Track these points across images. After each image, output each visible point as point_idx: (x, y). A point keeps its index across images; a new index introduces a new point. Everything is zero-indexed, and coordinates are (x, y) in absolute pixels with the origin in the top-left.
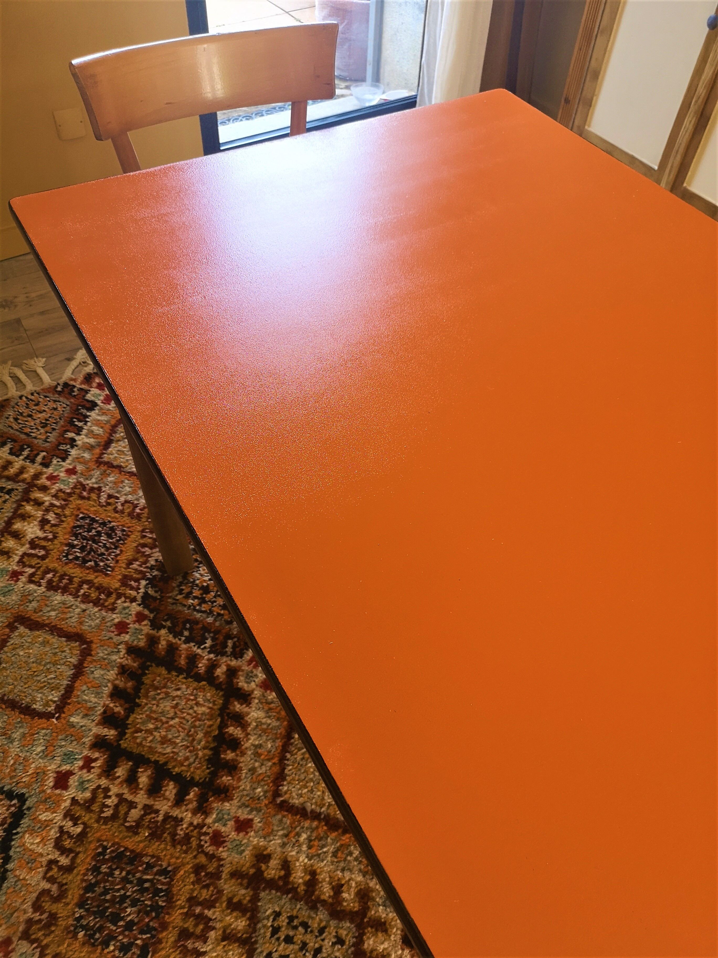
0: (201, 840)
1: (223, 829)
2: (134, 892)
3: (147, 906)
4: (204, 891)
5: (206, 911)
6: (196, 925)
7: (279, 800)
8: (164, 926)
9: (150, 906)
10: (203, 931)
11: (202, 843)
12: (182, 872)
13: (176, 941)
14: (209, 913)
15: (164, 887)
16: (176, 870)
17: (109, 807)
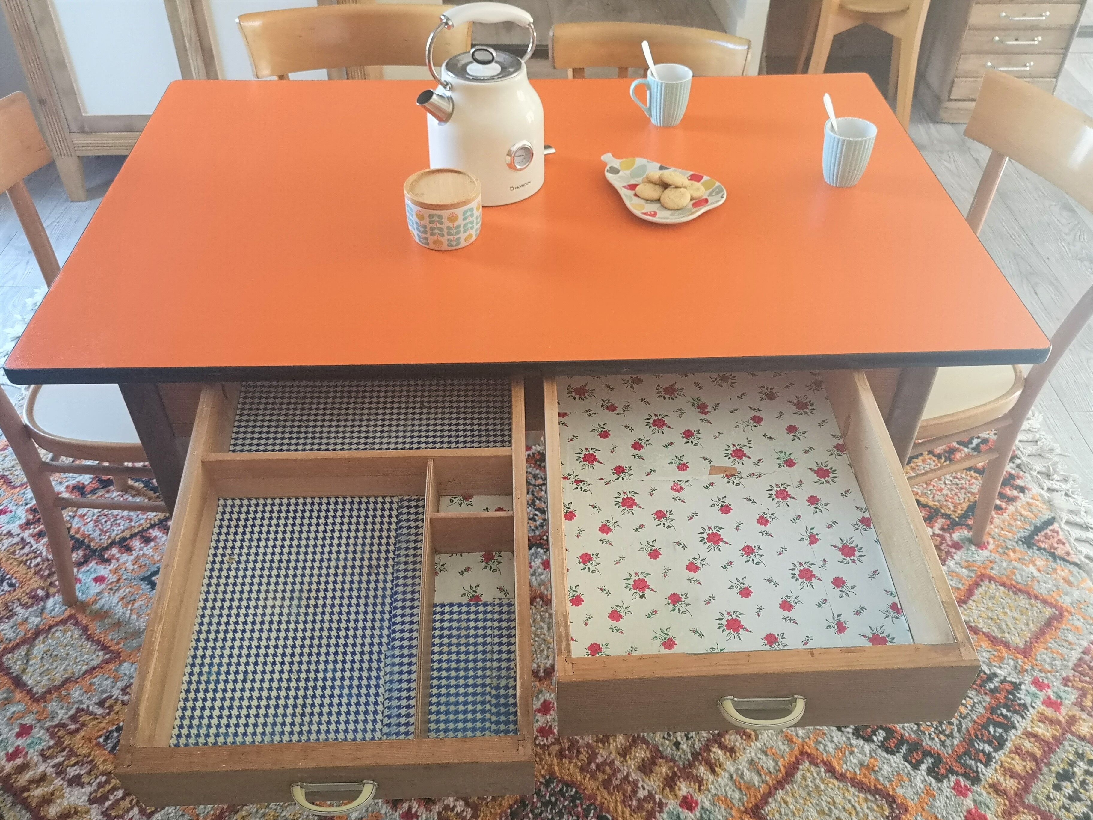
0: (539, 744)
1: (540, 723)
2: (551, 813)
3: (568, 805)
4: (581, 756)
5: (597, 761)
6: (604, 772)
7: (541, 673)
8: (593, 797)
9: (570, 802)
10: (611, 768)
11: (542, 743)
12: (556, 768)
13: (609, 792)
14: (599, 760)
15: (560, 786)
16: (551, 773)
17: (463, 811)
